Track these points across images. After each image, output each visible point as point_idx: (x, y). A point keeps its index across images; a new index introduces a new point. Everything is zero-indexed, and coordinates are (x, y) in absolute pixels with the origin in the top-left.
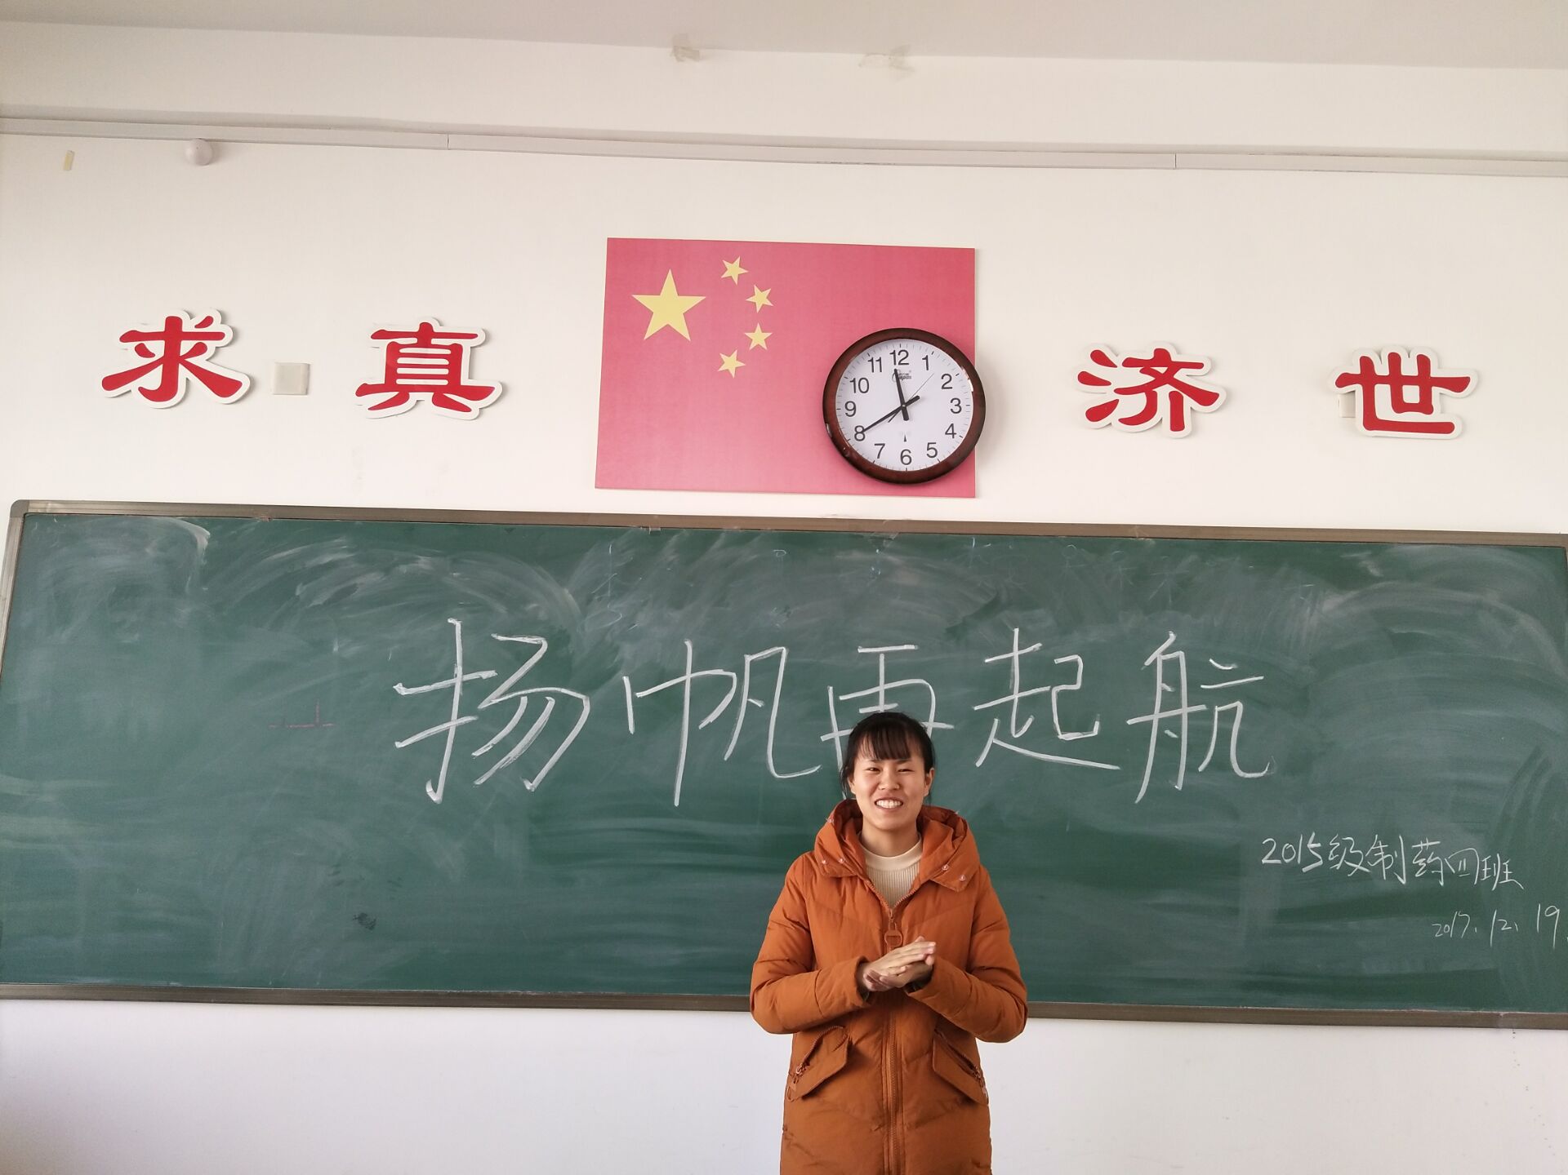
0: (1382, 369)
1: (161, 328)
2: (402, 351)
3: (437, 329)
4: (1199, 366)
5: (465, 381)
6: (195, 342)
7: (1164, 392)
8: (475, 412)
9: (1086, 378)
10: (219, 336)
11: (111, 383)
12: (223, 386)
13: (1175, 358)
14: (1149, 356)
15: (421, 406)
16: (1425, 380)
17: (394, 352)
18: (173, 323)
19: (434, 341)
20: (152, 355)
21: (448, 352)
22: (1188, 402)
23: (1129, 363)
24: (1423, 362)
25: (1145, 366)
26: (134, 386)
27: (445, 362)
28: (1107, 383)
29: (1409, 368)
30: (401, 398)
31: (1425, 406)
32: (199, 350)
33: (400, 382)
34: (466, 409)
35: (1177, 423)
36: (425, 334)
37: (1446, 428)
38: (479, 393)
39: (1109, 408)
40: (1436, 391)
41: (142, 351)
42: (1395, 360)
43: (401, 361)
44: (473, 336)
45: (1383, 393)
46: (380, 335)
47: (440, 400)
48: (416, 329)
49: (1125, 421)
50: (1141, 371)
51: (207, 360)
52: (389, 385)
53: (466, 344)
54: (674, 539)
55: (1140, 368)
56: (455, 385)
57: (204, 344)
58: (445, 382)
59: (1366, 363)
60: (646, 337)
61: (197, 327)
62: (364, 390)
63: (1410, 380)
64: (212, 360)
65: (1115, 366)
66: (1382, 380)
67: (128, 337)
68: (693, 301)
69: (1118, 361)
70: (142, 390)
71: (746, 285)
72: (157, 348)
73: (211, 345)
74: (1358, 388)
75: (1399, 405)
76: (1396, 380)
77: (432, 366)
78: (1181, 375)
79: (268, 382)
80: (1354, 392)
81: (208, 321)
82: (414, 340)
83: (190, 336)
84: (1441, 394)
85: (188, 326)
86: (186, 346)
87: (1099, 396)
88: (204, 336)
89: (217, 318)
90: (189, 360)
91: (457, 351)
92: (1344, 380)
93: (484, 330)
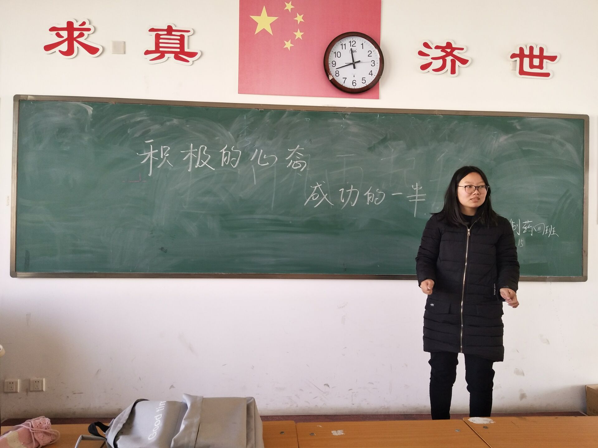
0: (527, 52)
1: (65, 26)
2: (161, 37)
3: (174, 28)
4: (462, 49)
5: (186, 50)
6: (79, 32)
7: (449, 59)
8: (191, 63)
9: (421, 53)
10: (89, 30)
11: (48, 48)
12: (92, 50)
13: (454, 46)
14: (444, 45)
15: (170, 59)
16: (541, 57)
17: (158, 37)
18: (70, 24)
19: (173, 33)
20: (63, 37)
21: (179, 38)
22: (458, 63)
23: (437, 47)
24: (541, 50)
25: (443, 49)
26: (57, 49)
27: (178, 42)
28: (428, 55)
29: (536, 52)
30: (162, 56)
31: (541, 66)
32: (81, 35)
33: (161, 49)
34: (188, 61)
35: (453, 71)
36: (170, 30)
37: (547, 75)
38: (192, 55)
39: (429, 65)
40: (545, 61)
41: (59, 35)
42: (531, 48)
43: (161, 41)
44: (188, 31)
45: (526, 61)
46: (152, 30)
47: (177, 57)
48: (166, 28)
49: (434, 70)
50: (441, 51)
51: (85, 39)
52: (157, 50)
53: (186, 34)
54: (269, 114)
55: (441, 50)
56: (182, 51)
57: (83, 33)
58: (178, 50)
59: (521, 49)
60: (256, 32)
61: (80, 26)
62: (147, 52)
63: (536, 57)
64: (87, 40)
65: (431, 48)
66: (527, 56)
67: (53, 29)
68: (273, 19)
69: (433, 47)
70: (61, 52)
71: (294, 13)
72: (65, 34)
73: (85, 33)
74: (518, 59)
75: (532, 66)
76: (531, 56)
77: (172, 43)
78: (456, 53)
79: (109, 48)
80: (516, 60)
81: (84, 23)
82: (165, 33)
83: (77, 29)
84: (547, 62)
85: (76, 25)
86: (76, 34)
87: (425, 60)
88: (83, 30)
89: (87, 23)
90: (78, 39)
91: (182, 37)
92: (513, 56)
93: (193, 29)
